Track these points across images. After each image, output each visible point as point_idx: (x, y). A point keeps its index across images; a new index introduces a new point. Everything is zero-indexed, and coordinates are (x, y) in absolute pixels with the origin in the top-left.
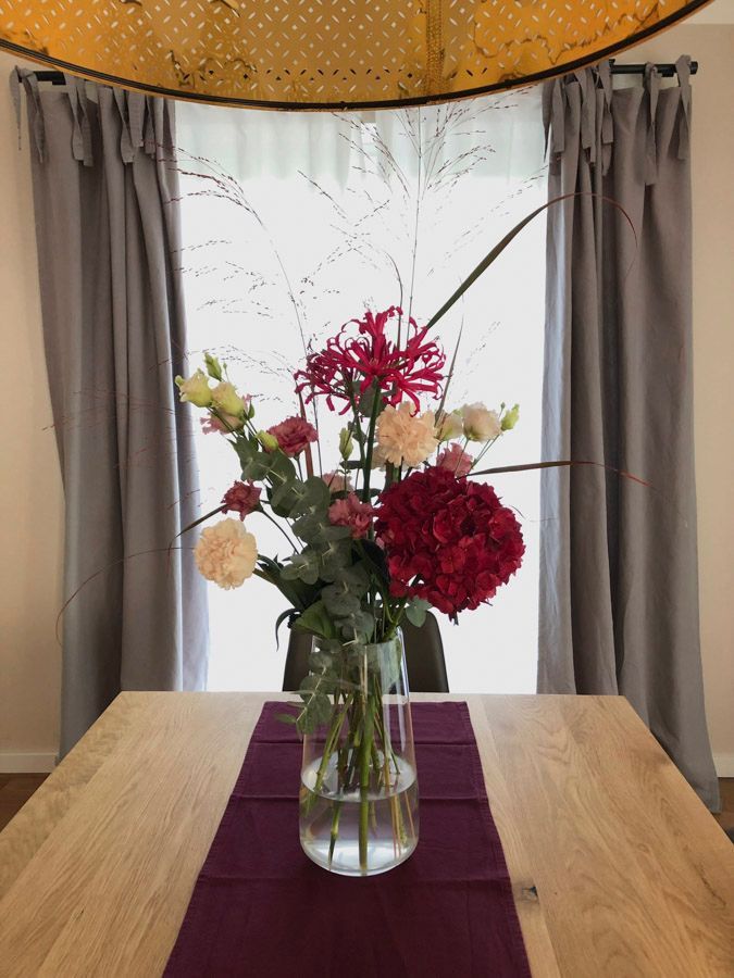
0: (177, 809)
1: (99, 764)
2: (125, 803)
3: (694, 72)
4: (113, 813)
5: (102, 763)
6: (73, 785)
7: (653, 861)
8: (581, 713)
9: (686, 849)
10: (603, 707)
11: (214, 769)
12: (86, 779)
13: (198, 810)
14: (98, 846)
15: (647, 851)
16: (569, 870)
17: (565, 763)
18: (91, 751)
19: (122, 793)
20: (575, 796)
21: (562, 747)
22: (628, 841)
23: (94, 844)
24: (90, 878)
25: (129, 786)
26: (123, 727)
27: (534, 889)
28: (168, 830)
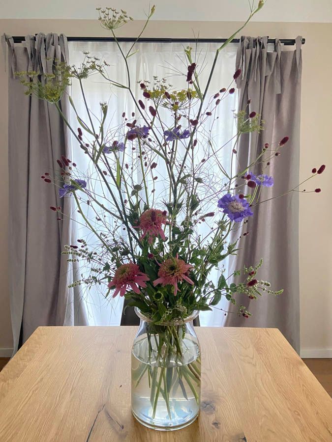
0: (62, 393)
1: (25, 366)
2: (37, 389)
3: (303, 43)
4: (30, 395)
5: (26, 366)
6: (11, 379)
7: (303, 421)
8: (258, 338)
9: (317, 413)
10: (269, 334)
11: (82, 369)
12: (17, 376)
13: (73, 393)
14: (21, 414)
15: (299, 415)
16: (261, 427)
17: (254, 365)
18: (21, 359)
19: (35, 383)
20: (261, 384)
21: (251, 357)
22: (289, 409)
23: (19, 413)
24: (16, 433)
25: (39, 379)
26: (38, 346)
27: (245, 439)
28: (58, 405)
